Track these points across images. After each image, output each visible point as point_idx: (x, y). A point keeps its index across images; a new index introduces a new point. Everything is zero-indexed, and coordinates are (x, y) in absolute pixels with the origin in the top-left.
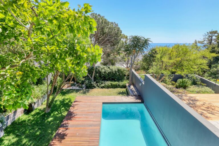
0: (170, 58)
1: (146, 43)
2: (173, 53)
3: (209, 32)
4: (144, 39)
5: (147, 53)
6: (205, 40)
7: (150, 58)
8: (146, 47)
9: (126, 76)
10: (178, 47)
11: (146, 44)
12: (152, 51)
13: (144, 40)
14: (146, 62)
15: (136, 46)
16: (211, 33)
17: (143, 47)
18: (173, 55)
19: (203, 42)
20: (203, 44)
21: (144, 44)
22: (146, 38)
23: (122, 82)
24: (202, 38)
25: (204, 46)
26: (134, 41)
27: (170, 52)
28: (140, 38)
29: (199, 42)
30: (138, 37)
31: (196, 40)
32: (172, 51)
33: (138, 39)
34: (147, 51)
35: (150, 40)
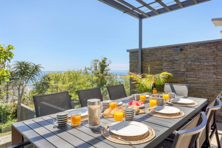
0: (64, 83)
1: (37, 69)
2: (65, 79)
3: (93, 60)
4: (35, 65)
5: (39, 81)
6: (92, 67)
7: (43, 86)
8: (37, 74)
9: (10, 115)
10: (69, 72)
11: (37, 71)
12: (44, 78)
13: (34, 67)
14: (38, 92)
15: (24, 73)
16: (95, 61)
17: (33, 73)
18: (65, 80)
19: (91, 68)
20: (91, 70)
21: (34, 70)
22: (36, 64)
23: (5, 123)
24: (90, 65)
25: (93, 72)
26: (21, 67)
27: (63, 77)
28: (28, 64)
29: (88, 69)
30: (25, 63)
31: (85, 67)
32: (64, 76)
33: (26, 65)
34: (38, 79)
35: (40, 66)
